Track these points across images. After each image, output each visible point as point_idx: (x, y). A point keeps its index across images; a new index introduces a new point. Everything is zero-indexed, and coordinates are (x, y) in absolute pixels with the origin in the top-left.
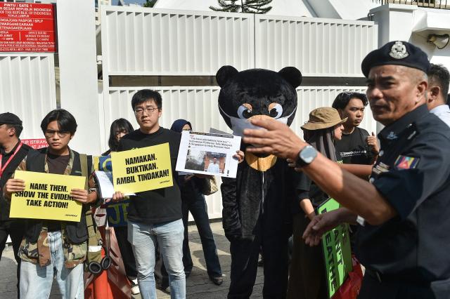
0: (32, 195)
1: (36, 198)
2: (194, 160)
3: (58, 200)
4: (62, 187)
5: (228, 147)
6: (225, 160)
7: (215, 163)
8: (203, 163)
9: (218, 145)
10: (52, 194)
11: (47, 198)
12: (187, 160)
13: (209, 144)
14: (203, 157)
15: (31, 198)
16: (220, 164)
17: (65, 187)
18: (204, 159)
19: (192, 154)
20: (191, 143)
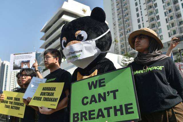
0: (7, 102)
1: (8, 104)
2: (17, 66)
3: (16, 106)
4: (18, 98)
5: (30, 57)
6: (29, 63)
7: (25, 65)
8: (21, 66)
9: (26, 57)
10: (14, 102)
11: (12, 104)
12: (14, 66)
13: (22, 57)
14: (20, 63)
15: (6, 104)
16: (28, 65)
17: (20, 99)
18: (21, 64)
19: (15, 63)
20: (15, 59)
